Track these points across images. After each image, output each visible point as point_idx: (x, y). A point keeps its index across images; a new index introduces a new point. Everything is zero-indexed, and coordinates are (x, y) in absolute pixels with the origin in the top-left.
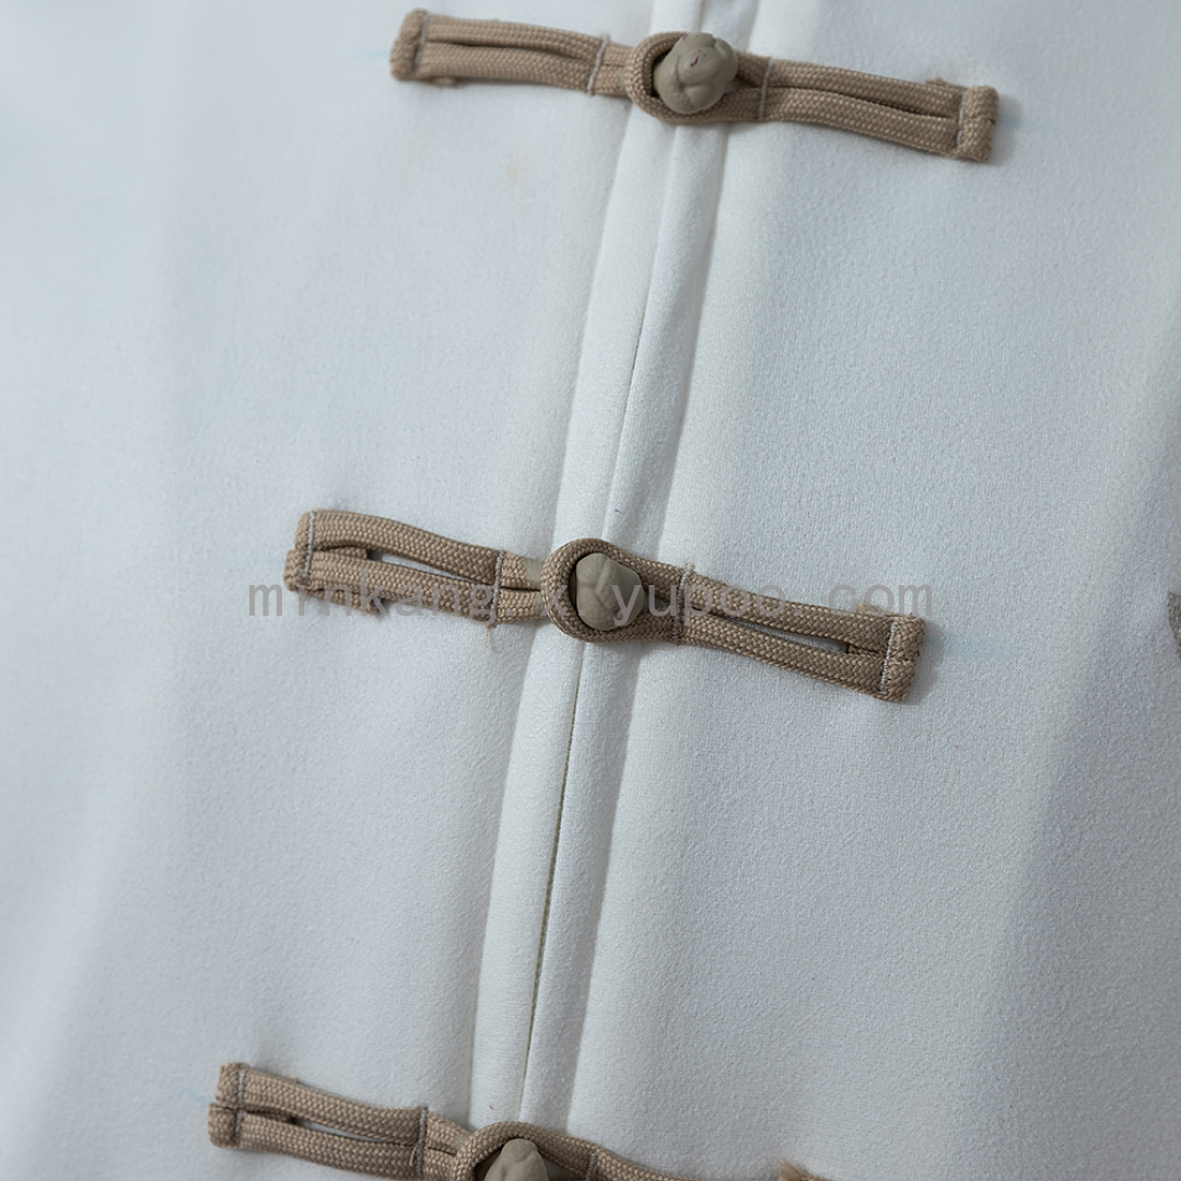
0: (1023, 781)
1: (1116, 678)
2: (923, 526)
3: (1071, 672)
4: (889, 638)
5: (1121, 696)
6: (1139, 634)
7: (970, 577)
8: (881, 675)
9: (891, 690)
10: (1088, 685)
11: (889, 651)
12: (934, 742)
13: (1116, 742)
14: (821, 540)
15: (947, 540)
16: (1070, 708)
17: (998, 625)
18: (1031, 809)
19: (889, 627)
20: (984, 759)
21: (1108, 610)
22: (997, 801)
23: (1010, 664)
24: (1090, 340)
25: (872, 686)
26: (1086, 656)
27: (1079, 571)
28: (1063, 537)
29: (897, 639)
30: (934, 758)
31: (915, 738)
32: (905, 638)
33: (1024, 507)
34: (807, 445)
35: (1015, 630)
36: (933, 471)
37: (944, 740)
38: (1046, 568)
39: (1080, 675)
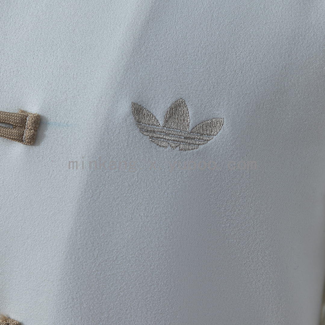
0: (76, 173)
1: (112, 135)
2: (42, 81)
3: (94, 133)
4: (26, 122)
5: (114, 141)
6: (120, 118)
7: (58, 99)
8: (23, 135)
9: (27, 141)
10: (100, 137)
11: (26, 127)
12: (45, 160)
13: (112, 159)
14: (7, 88)
15: (50, 86)
16: (94, 146)
17: (68, 116)
18: (80, 183)
19: (26, 118)
20: (63, 165)
21: (108, 110)
22: (68, 181)
23: (72, 130)
24: (107, 12)
25: (20, 139)
26: (100, 127)
27: (97, 96)
28: (92, 83)
29: (29, 122)
30: (45, 166)
31: (38, 158)
32: (31, 122)
33: (79, 73)
34: (3, 54)
35: (74, 118)
36: (47, 61)
37: (48, 159)
38: (86, 95)
39: (98, 134)
